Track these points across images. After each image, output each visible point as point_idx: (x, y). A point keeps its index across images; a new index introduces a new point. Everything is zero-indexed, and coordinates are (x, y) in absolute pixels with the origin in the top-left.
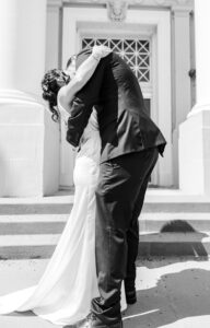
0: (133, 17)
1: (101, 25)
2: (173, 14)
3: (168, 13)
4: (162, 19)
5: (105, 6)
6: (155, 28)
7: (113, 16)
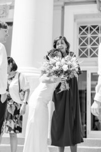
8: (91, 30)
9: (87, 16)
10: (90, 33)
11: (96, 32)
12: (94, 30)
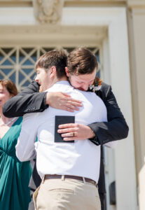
0: (74, 17)
1: (27, 29)
2: (129, 10)
3: (123, 10)
4: (114, 18)
5: (30, 4)
6: (105, 31)
7: (42, 17)
8: (22, 56)
9: (14, 29)
10: (20, 61)
11: (32, 60)
12: (28, 56)
